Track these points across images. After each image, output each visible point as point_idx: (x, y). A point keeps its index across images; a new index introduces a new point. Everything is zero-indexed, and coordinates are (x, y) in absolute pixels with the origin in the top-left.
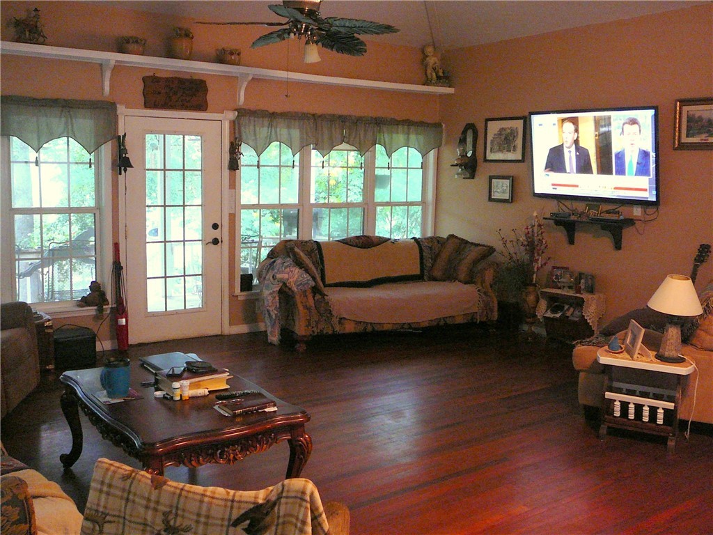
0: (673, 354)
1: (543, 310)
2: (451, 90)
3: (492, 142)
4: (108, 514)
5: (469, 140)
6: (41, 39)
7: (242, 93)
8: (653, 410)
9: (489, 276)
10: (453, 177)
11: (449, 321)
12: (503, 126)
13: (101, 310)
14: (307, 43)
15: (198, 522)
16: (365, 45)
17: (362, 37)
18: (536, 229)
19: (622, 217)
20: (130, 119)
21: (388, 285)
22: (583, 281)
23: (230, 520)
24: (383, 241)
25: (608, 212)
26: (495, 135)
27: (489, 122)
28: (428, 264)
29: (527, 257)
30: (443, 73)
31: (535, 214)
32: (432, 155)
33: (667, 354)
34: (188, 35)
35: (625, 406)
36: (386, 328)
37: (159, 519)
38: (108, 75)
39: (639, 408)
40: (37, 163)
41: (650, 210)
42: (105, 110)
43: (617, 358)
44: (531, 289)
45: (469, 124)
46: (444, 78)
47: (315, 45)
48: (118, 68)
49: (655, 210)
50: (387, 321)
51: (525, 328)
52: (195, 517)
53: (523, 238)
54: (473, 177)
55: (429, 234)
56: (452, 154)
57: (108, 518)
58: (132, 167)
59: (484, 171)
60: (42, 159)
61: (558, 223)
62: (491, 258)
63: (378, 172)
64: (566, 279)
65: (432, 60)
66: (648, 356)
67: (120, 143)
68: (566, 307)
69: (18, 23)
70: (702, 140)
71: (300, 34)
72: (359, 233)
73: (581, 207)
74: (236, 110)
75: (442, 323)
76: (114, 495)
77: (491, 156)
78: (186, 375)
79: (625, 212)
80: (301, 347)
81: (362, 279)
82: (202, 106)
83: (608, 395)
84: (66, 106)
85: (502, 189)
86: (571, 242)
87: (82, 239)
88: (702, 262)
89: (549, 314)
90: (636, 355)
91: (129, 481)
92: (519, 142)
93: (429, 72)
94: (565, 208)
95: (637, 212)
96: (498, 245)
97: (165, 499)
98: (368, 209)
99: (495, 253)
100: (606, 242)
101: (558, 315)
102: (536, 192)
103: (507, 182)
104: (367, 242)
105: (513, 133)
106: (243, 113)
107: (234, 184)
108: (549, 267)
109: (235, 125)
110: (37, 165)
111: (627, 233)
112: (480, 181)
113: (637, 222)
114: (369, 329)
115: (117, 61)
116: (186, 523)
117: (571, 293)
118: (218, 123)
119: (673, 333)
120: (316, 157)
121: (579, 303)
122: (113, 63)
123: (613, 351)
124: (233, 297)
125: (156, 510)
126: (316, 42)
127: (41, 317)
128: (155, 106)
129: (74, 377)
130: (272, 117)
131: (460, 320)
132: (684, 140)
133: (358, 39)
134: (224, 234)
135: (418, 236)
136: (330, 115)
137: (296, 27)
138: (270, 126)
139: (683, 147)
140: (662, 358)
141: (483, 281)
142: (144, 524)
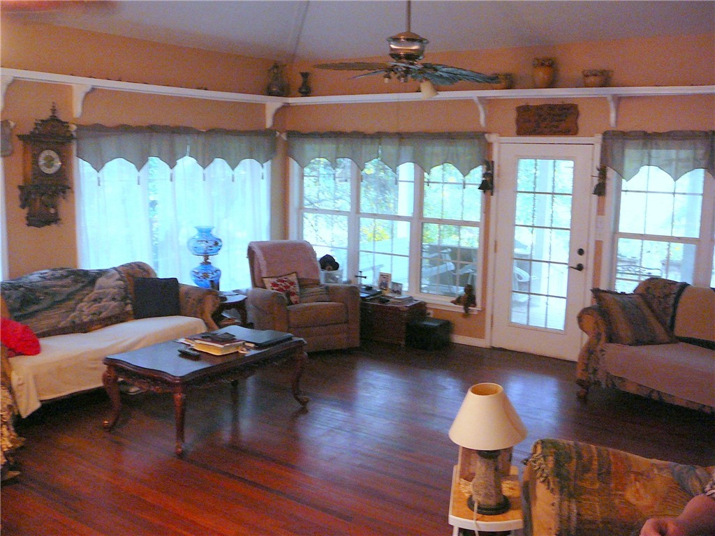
7: (613, 115)
13: (468, 310)
20: (504, 146)
38: (481, 108)
48: (494, 102)
74: (604, 133)
82: (572, 131)
106: (610, 135)
107: (603, 210)
114: (655, 396)
118: (590, 146)
128: (526, 133)
130: (648, 138)
134: (588, 260)
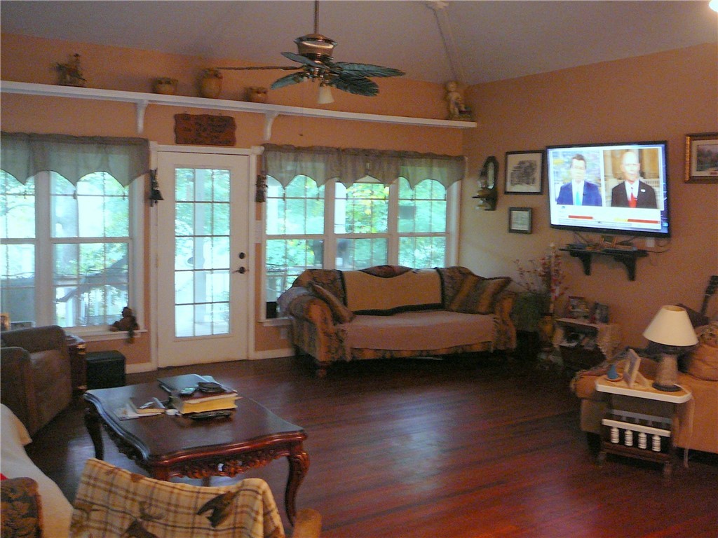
0: (670, 383)
1: (559, 340)
2: (473, 125)
3: (512, 174)
4: (93, 504)
5: (491, 172)
6: (81, 82)
7: (269, 129)
8: (650, 437)
9: (507, 305)
10: (476, 208)
11: (468, 349)
12: (523, 160)
13: (131, 335)
14: (321, 85)
15: (168, 510)
16: (377, 86)
17: (372, 79)
18: (553, 260)
19: (635, 249)
20: (163, 155)
21: (407, 314)
22: (598, 311)
23: (195, 508)
24: (406, 270)
25: (622, 244)
26: (516, 168)
27: (509, 156)
28: (449, 292)
29: (544, 287)
30: (466, 108)
31: (552, 245)
32: (455, 186)
33: (663, 383)
34: (216, 75)
35: (622, 432)
36: (405, 355)
37: (136, 509)
38: (141, 113)
39: (636, 435)
40: (75, 196)
41: (663, 242)
42: (138, 147)
43: (614, 386)
44: (548, 318)
45: (490, 157)
46: (466, 113)
47: (329, 87)
48: (151, 107)
49: (666, 242)
50: (406, 348)
51: (543, 356)
52: (165, 506)
53: (540, 269)
54: (493, 208)
55: (453, 264)
56: (474, 186)
57: (95, 507)
58: (162, 199)
59: (504, 202)
60: (79, 192)
61: (573, 254)
62: (509, 288)
63: (401, 203)
64: (582, 309)
65: (454, 96)
66: (643, 384)
67: (152, 175)
68: (582, 336)
69: (60, 68)
70: (712, 174)
71: (314, 77)
72: (382, 263)
73: (596, 238)
74: (263, 145)
75: (460, 351)
76: (99, 487)
77: (510, 188)
78: (197, 394)
79: (638, 243)
80: (321, 373)
81: (383, 307)
82: (230, 142)
83: (606, 422)
84: (103, 143)
85: (521, 220)
86: (587, 272)
87: (116, 267)
88: (712, 293)
89: (565, 344)
90: (632, 384)
91: (112, 476)
92: (537, 175)
93: (452, 106)
94: (581, 239)
95: (650, 243)
96: (514, 275)
97: (141, 491)
98: (391, 239)
99: (512, 284)
100: (620, 272)
101: (573, 344)
102: (552, 223)
103: (526, 214)
104: (389, 272)
105: (531, 166)
106: (269, 147)
107: (260, 216)
108: (565, 297)
109: (262, 160)
110: (74, 198)
111: (641, 265)
112: (501, 212)
113: (650, 253)
114: (388, 356)
115: (150, 101)
116: (159, 511)
117: (586, 323)
118: (246, 157)
119: (669, 362)
120: (340, 189)
121: (594, 333)
122: (146, 102)
123: (612, 379)
124: (258, 323)
125: (133, 500)
126: (330, 84)
127: (74, 340)
128: (186, 142)
129: (97, 396)
130: (297, 151)
131: (478, 348)
132: (695, 173)
133: (370, 81)
134: (250, 263)
135: (441, 266)
136: (354, 149)
137: (309, 71)
138: (295, 160)
139: (693, 180)
140: (658, 387)
141: (502, 311)
142: (124, 512)
